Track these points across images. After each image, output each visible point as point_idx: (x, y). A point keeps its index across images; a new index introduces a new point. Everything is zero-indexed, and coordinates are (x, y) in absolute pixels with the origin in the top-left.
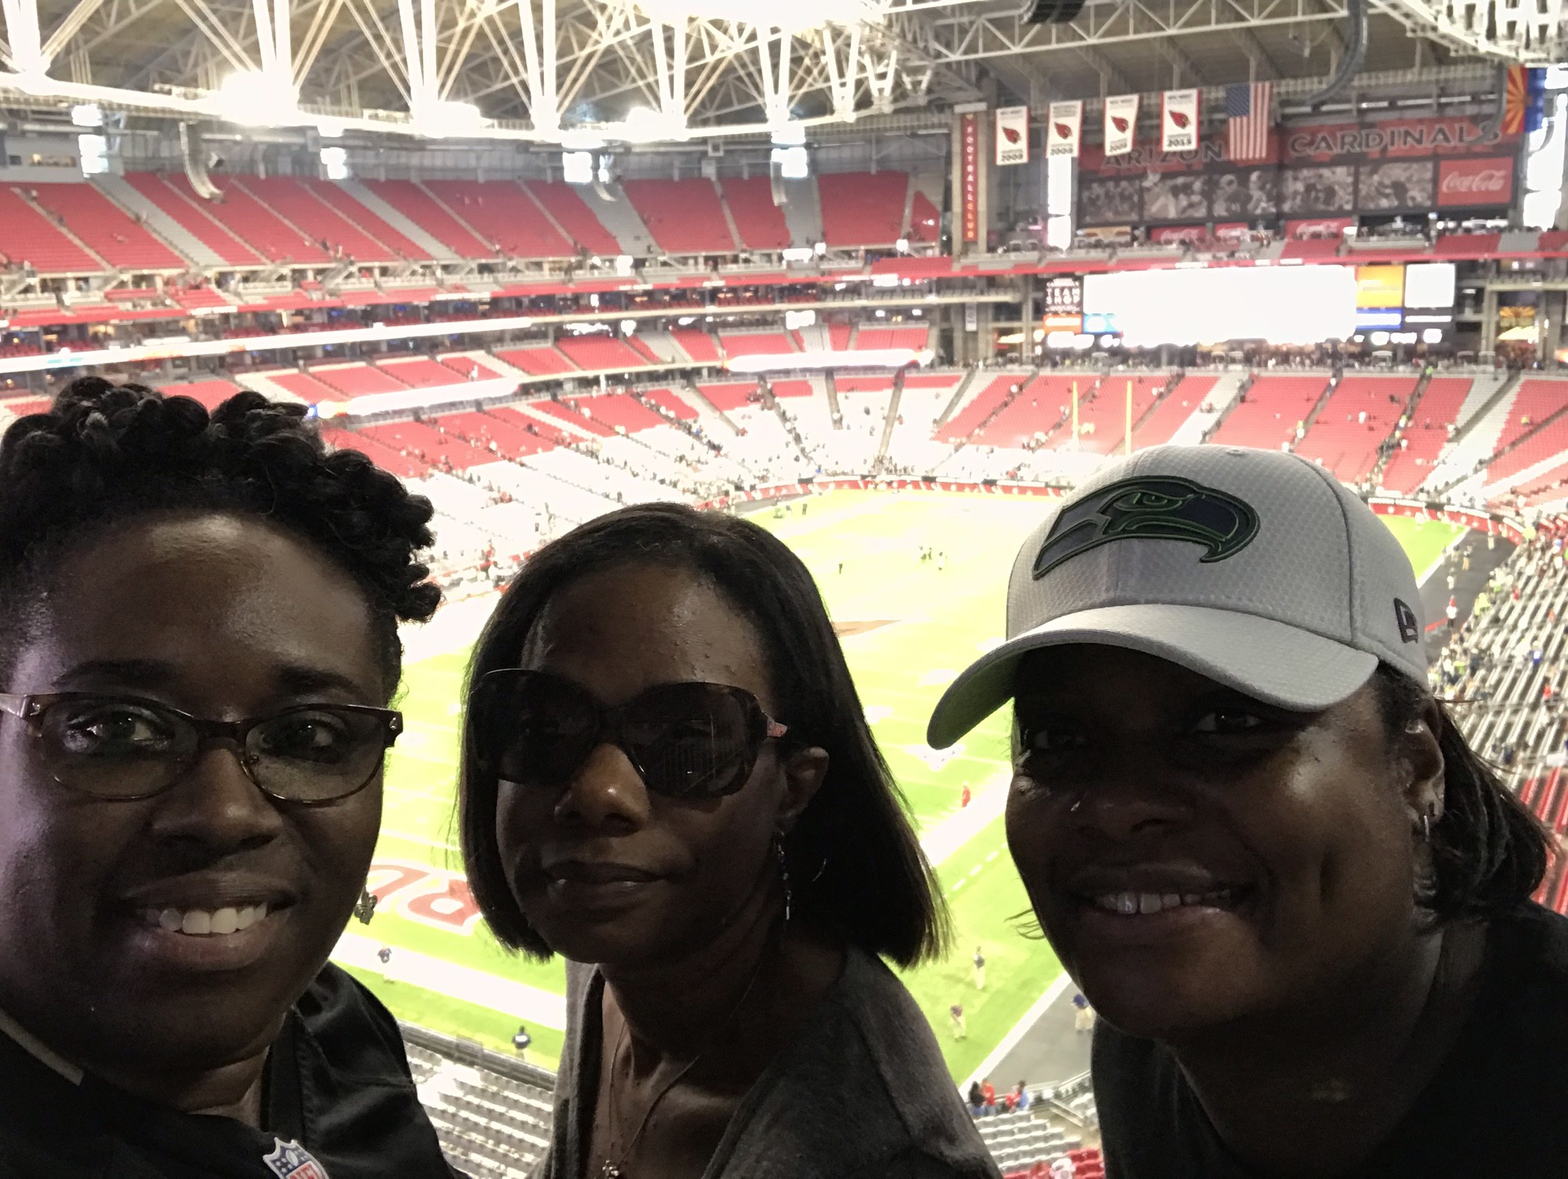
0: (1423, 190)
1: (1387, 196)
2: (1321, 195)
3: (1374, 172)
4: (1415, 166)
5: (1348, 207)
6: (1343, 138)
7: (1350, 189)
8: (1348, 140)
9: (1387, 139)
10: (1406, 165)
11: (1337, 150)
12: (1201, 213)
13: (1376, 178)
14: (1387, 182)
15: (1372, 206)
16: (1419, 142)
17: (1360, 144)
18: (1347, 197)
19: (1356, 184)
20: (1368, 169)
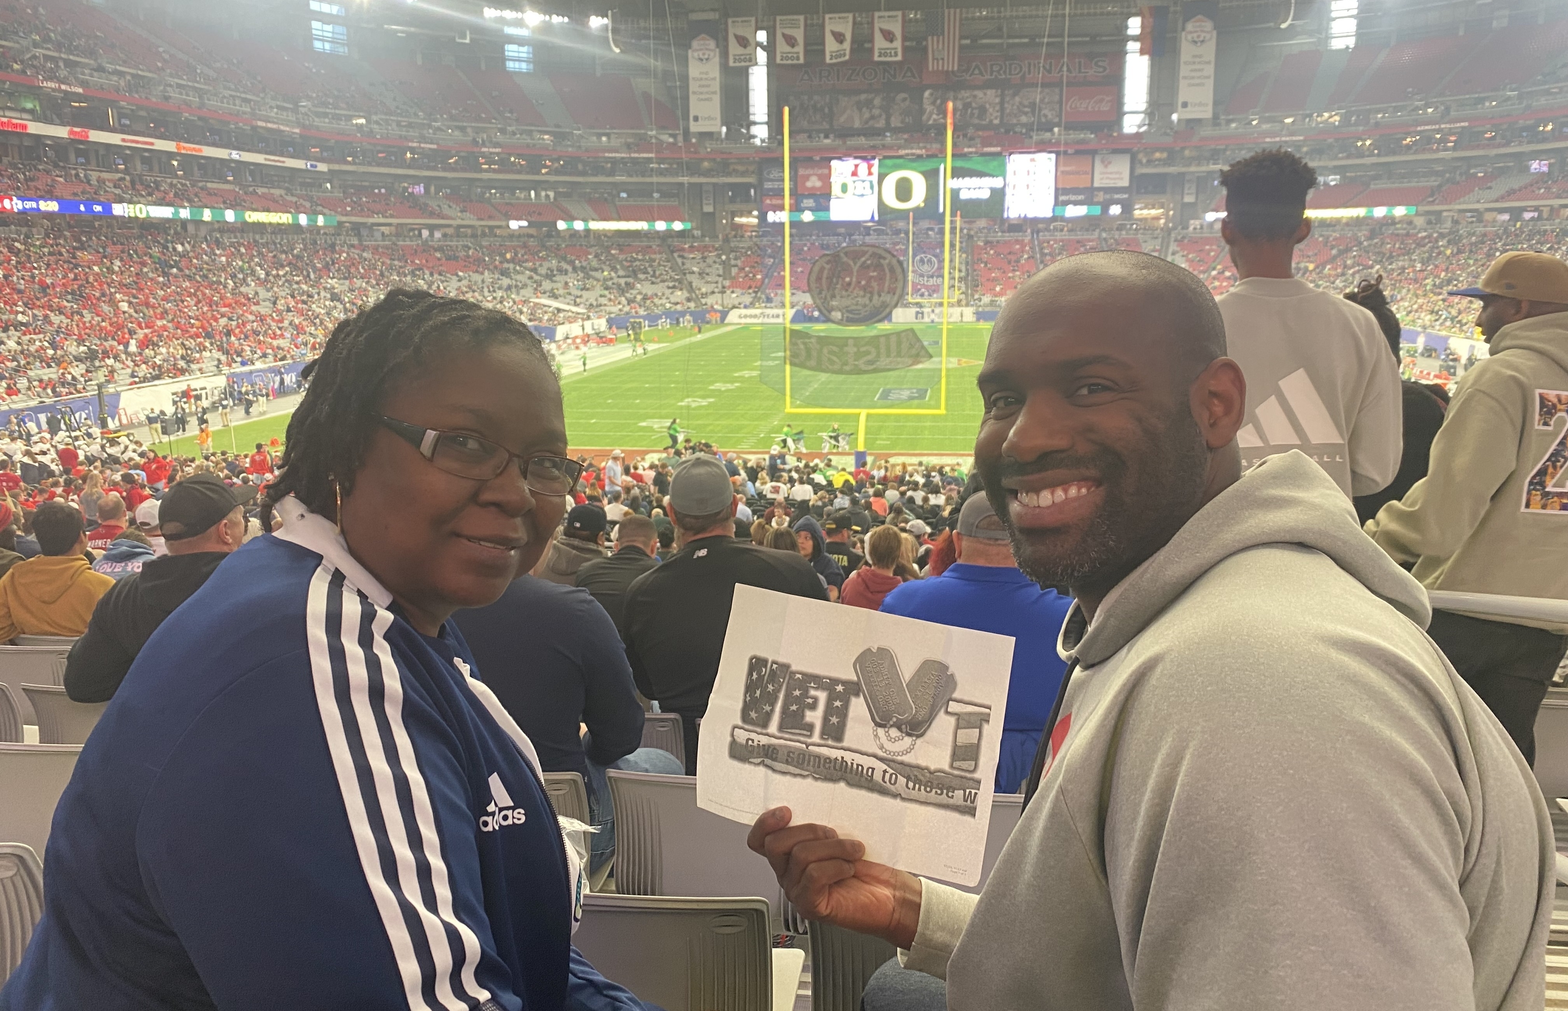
0: (1052, 109)
1: (1026, 114)
2: (976, 112)
3: (1015, 95)
4: (1046, 91)
5: (996, 122)
6: (992, 66)
7: (998, 108)
8: (995, 68)
9: (1025, 69)
10: (1039, 90)
11: (987, 77)
12: (881, 124)
13: (1017, 99)
14: (1026, 103)
15: (1015, 122)
16: (1049, 72)
17: (1005, 72)
18: (996, 114)
19: (1002, 103)
20: (1011, 92)
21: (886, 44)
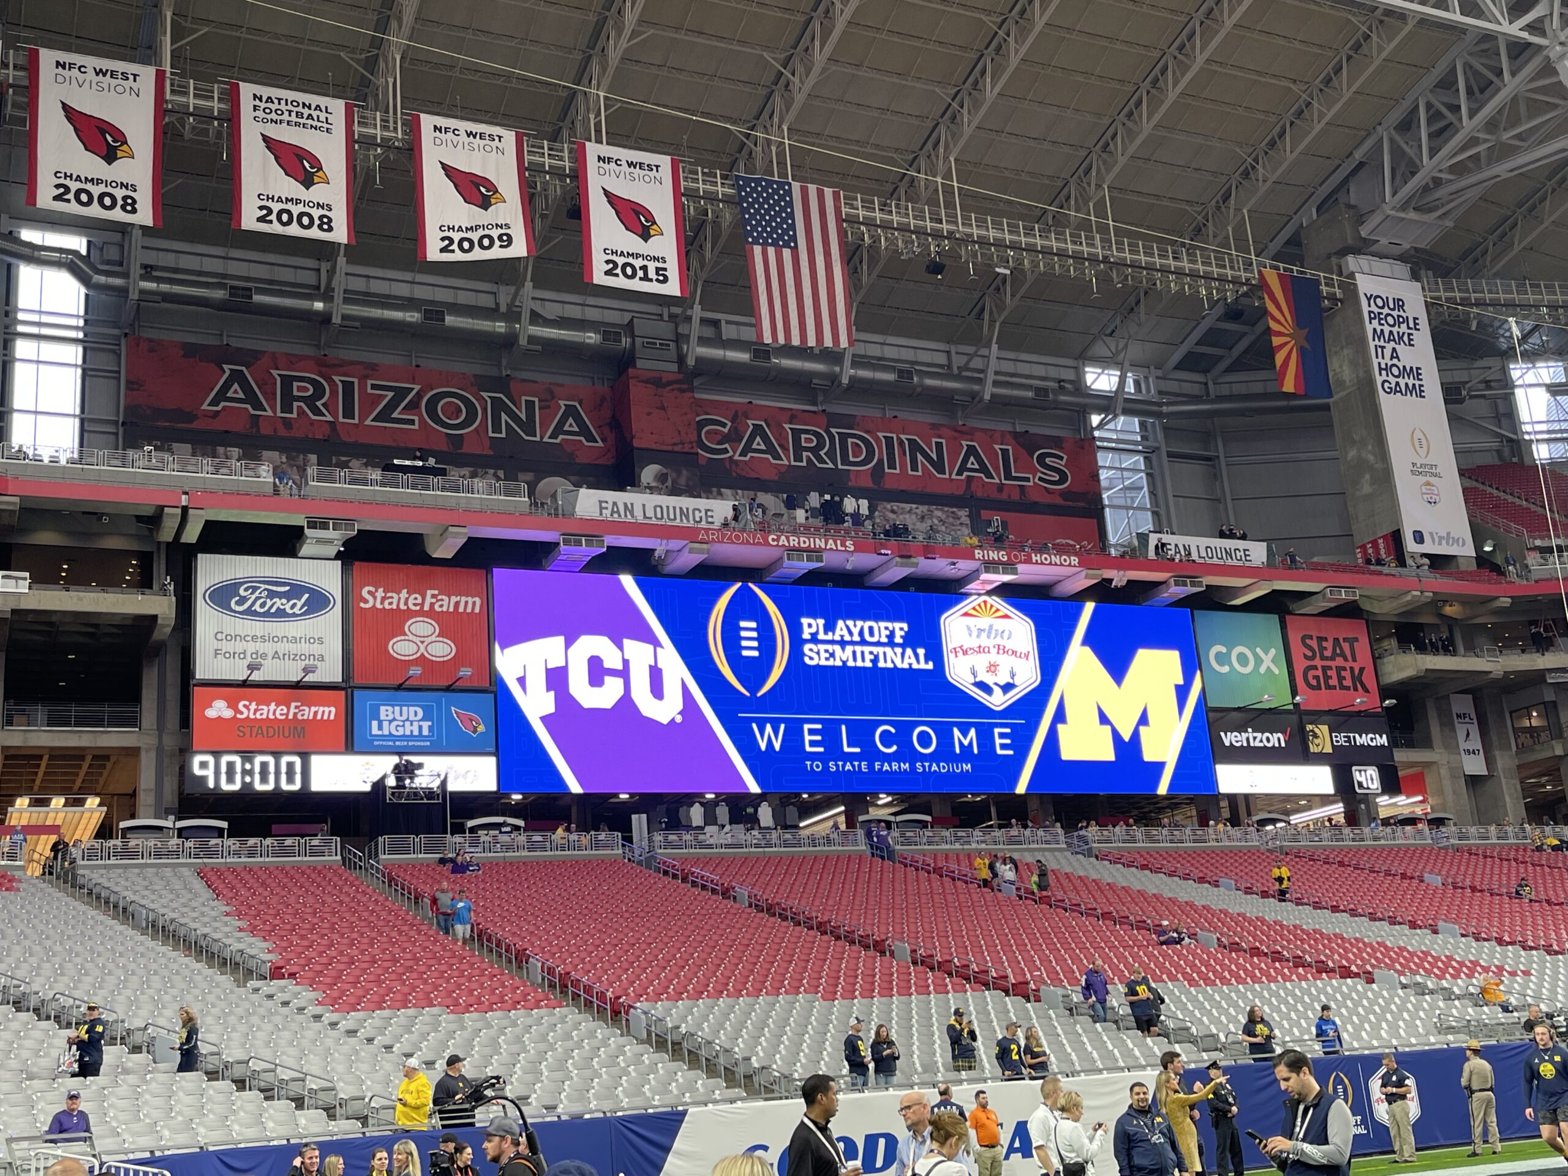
9: (881, 452)
11: (788, 461)
17: (831, 454)
21: (630, 242)
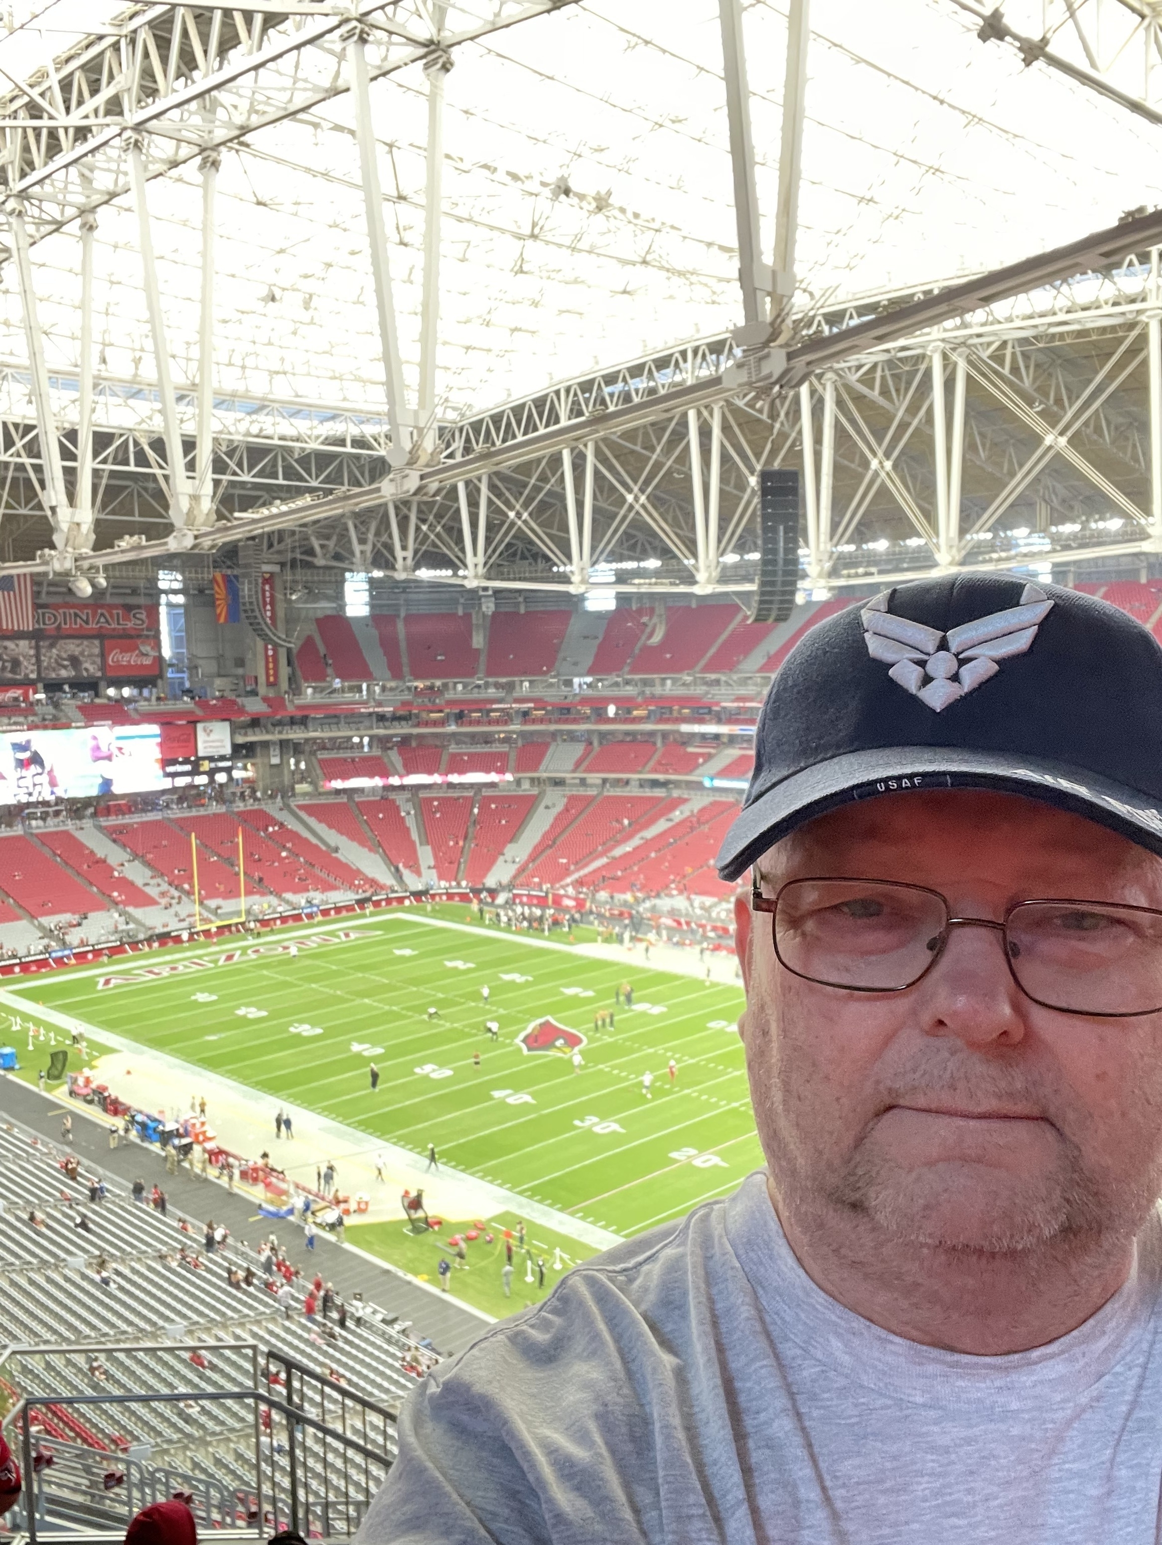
0: (94, 663)
1: (65, 667)
2: (8, 665)
3: (52, 646)
4: (86, 643)
5: (33, 676)
7: (33, 660)
9: (60, 619)
10: (77, 642)
13: (54, 651)
14: (64, 655)
15: (54, 675)
16: (87, 623)
18: (31, 667)
19: (37, 656)
20: (47, 643)
